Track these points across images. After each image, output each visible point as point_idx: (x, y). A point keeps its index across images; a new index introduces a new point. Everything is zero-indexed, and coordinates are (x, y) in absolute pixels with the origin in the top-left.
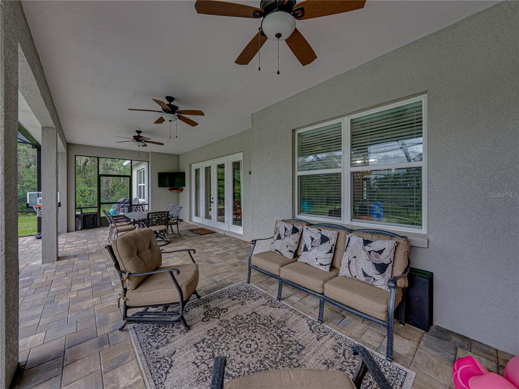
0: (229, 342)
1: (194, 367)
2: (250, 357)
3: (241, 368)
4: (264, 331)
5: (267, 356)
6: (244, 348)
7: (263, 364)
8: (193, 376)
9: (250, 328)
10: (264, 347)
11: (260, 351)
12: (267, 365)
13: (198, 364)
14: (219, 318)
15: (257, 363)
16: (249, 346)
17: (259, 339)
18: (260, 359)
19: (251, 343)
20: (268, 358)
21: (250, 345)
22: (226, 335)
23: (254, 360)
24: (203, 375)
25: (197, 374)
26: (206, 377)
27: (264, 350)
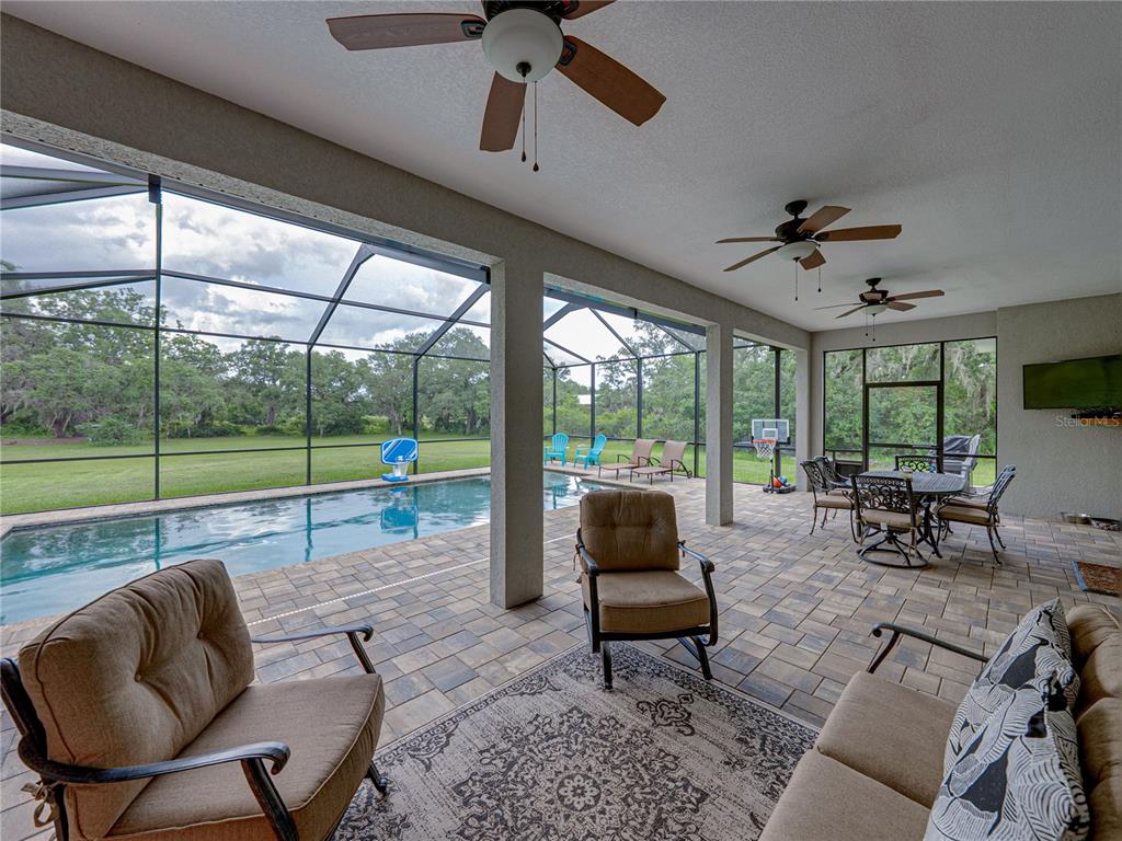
0: (586, 756)
1: (528, 718)
2: (550, 797)
3: (524, 783)
4: (632, 823)
5: (552, 832)
6: (570, 785)
7: (531, 823)
8: (513, 722)
9: (636, 789)
10: (578, 825)
11: (567, 817)
12: (529, 832)
13: (534, 722)
14: (656, 725)
15: (534, 810)
16: (579, 791)
17: (603, 812)
18: (545, 817)
19: (588, 794)
21: (582, 794)
22: (606, 746)
23: (541, 805)
25: (517, 725)
27: (571, 825)
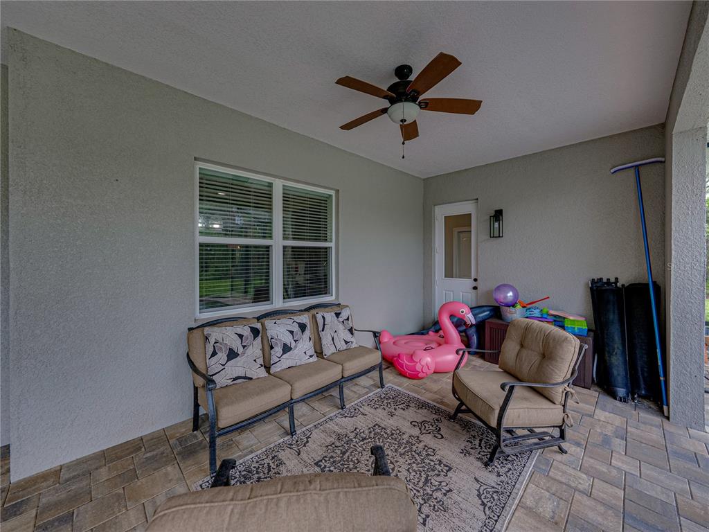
1: (431, 521)
2: (398, 464)
3: (414, 471)
8: (442, 517)
13: (424, 517)
20: (396, 450)
24: (436, 507)
25: (438, 513)
26: (437, 503)
